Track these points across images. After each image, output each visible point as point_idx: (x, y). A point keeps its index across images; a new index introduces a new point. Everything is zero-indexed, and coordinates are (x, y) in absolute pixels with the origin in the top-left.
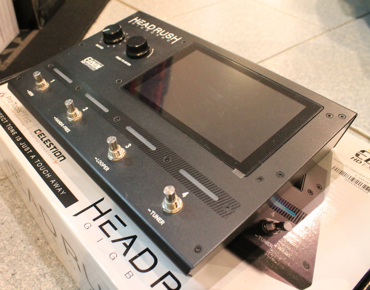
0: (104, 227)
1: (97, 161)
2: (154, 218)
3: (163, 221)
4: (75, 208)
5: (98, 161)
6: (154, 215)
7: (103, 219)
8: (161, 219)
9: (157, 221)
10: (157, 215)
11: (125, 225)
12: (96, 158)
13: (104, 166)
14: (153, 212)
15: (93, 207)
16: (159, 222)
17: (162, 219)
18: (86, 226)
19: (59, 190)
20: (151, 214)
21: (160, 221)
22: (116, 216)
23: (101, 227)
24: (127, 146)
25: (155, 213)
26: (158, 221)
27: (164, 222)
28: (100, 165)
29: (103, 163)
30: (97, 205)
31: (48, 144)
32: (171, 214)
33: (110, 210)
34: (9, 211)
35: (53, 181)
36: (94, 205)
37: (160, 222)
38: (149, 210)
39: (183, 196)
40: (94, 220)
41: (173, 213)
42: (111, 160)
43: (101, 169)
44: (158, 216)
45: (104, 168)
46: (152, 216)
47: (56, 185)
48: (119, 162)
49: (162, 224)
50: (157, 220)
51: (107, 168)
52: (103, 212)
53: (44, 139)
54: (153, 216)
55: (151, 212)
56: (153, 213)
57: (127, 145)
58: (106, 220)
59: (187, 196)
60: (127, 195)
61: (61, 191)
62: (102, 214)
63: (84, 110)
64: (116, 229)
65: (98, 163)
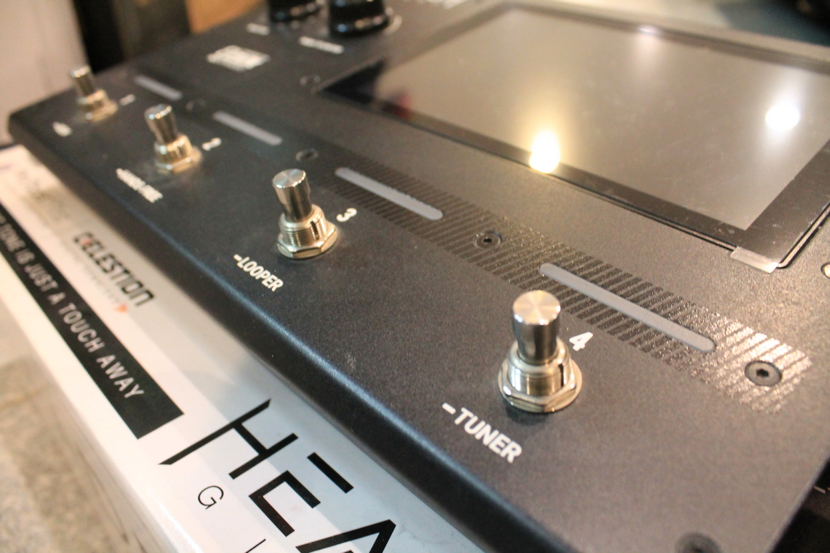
0: (269, 497)
1: (240, 265)
2: (474, 435)
3: (514, 444)
4: (169, 437)
5: (244, 264)
6: (473, 427)
7: (267, 471)
8: (503, 437)
9: (487, 447)
10: (483, 423)
11: (346, 487)
12: (237, 257)
13: (263, 277)
14: (466, 413)
15: (233, 433)
16: (497, 450)
17: (507, 440)
18: (206, 499)
19: (124, 384)
20: (458, 421)
21: (502, 445)
22: (315, 459)
23: (258, 497)
24: (343, 216)
25: (475, 419)
26: (493, 447)
27: (519, 451)
28: (252, 274)
29: (261, 268)
30: (247, 425)
31: (107, 265)
32: (542, 415)
33: (292, 438)
34: (22, 480)
35: (105, 361)
36: (237, 425)
37: (502, 449)
38: (450, 409)
39: (576, 348)
40: (235, 474)
41: (546, 410)
42: (291, 256)
43: (254, 287)
44: (488, 428)
45: (264, 283)
46: (463, 429)
47: (116, 371)
48: (318, 261)
49: (510, 459)
50: (486, 442)
51: (273, 282)
52: (268, 445)
53: (99, 255)
54: (467, 428)
55: (459, 413)
56: (468, 419)
57: (343, 213)
58: (276, 474)
59: (589, 343)
60: (351, 361)
61: (129, 388)
62: (264, 453)
63: (207, 146)
64: (313, 502)
65: (246, 269)
